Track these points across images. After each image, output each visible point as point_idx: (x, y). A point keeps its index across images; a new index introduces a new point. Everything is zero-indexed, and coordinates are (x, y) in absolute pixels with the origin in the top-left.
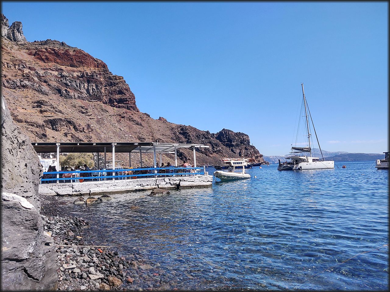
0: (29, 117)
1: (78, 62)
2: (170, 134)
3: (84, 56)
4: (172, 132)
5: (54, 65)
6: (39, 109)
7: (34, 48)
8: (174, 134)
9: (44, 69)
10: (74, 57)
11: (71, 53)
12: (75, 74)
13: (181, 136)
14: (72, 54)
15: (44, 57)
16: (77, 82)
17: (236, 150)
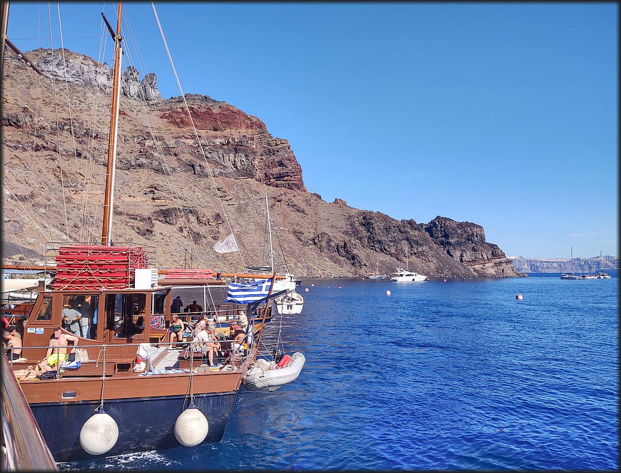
0: (133, 207)
1: (224, 122)
2: (344, 226)
3: (232, 114)
4: (348, 223)
5: (190, 131)
6: (151, 195)
7: (169, 108)
8: (351, 225)
9: (176, 138)
10: (218, 116)
11: (216, 110)
12: (218, 141)
13: (361, 228)
14: (217, 113)
15: (178, 120)
16: (219, 152)
17: (456, 251)
